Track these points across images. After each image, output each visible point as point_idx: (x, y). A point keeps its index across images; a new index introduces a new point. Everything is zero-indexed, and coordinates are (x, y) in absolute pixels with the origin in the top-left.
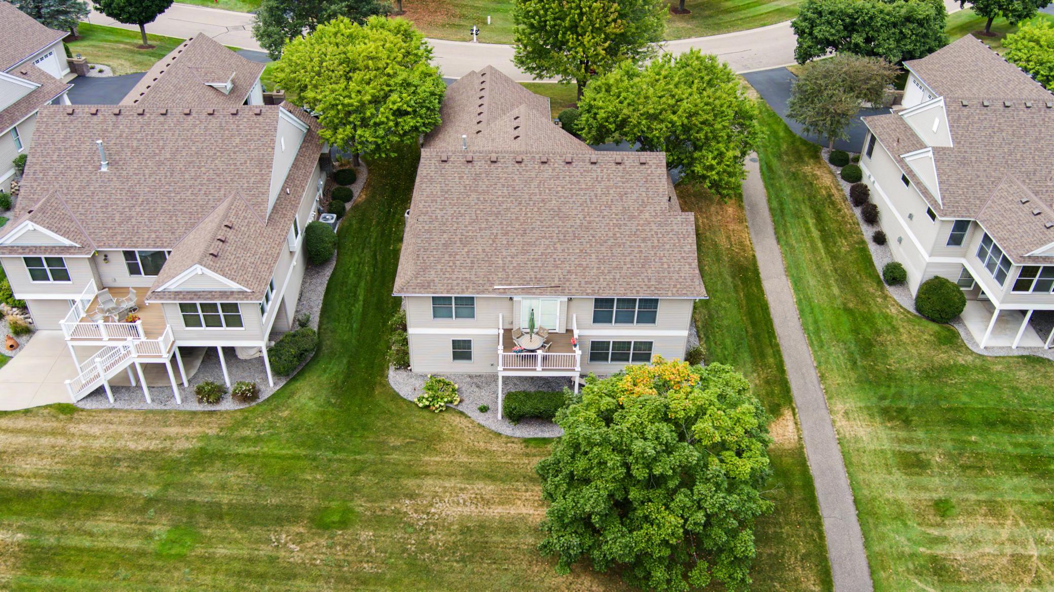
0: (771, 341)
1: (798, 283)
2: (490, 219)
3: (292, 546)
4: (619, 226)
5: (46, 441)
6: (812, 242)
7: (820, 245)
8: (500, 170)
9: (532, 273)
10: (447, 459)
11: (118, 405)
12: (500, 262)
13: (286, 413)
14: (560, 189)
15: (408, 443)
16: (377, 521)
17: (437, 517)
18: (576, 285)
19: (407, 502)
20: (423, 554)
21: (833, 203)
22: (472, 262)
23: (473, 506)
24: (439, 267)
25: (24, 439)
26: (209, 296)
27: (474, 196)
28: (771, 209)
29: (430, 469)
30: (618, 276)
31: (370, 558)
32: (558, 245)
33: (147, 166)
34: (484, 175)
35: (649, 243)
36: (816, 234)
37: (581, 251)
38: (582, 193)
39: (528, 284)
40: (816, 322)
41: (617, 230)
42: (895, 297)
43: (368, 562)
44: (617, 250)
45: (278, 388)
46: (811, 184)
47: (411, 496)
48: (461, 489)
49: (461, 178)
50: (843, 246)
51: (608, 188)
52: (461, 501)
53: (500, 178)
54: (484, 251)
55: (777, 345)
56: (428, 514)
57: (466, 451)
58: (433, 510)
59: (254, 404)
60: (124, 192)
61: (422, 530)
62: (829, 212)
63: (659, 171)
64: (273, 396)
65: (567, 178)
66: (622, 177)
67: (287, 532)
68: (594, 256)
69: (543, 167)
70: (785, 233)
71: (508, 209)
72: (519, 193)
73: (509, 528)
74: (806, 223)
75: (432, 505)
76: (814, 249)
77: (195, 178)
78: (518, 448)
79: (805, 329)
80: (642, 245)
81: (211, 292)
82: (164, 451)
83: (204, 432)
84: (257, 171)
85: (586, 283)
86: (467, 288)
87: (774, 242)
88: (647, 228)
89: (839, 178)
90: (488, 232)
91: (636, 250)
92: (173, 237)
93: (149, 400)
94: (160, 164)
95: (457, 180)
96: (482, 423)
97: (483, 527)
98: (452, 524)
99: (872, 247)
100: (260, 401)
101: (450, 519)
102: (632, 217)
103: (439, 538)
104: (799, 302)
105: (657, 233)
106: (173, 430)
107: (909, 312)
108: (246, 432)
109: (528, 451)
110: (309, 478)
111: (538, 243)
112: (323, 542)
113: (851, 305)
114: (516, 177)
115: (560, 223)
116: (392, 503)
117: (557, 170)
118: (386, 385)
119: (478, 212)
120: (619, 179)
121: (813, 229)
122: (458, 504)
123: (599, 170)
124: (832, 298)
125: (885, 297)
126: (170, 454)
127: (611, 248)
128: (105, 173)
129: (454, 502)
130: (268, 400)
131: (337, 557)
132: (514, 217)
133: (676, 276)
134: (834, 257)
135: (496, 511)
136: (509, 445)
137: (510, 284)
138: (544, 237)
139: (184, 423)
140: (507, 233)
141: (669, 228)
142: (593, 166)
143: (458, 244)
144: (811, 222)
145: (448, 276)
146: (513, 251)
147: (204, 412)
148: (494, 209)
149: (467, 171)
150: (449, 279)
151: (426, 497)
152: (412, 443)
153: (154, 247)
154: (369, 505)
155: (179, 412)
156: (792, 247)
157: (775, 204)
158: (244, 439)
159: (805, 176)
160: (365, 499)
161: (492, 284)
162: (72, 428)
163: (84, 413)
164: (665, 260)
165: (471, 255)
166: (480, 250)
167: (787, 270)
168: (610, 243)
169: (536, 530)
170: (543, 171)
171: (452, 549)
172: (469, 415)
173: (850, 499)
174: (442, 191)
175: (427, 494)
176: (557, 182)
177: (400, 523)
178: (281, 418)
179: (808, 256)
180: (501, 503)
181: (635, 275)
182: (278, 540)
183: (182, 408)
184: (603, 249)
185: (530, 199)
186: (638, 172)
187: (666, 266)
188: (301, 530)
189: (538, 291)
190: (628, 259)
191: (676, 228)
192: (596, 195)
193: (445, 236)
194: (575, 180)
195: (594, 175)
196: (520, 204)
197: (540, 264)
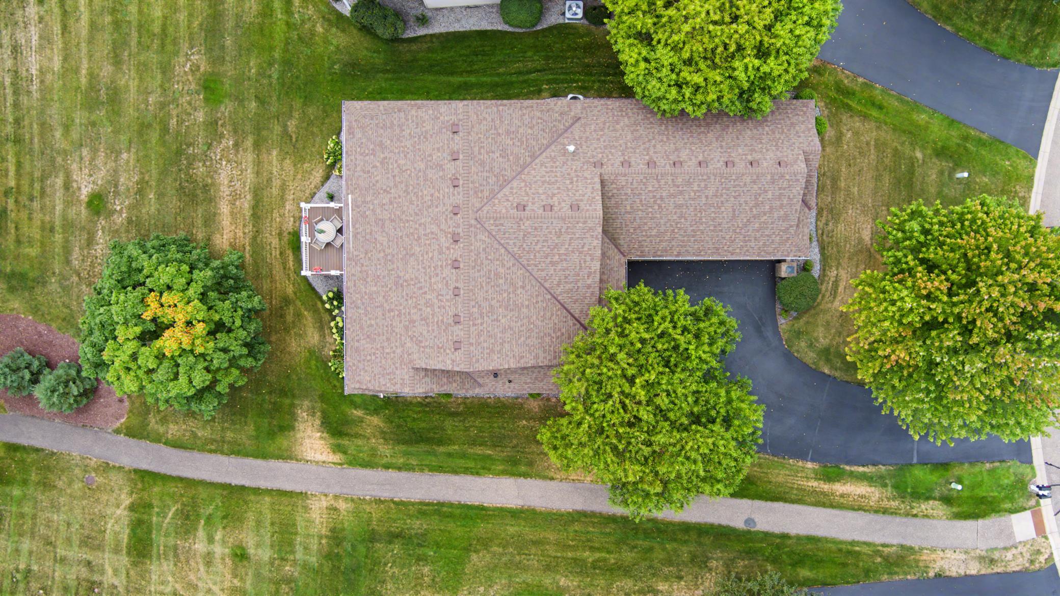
0: (427, 466)
1: (516, 514)
2: (403, 185)
3: (189, 65)
4: (399, 315)
6: (576, 549)
8: (446, 190)
9: (361, 229)
10: (275, 170)
12: (369, 199)
14: (430, 255)
15: (291, 137)
16: (213, 123)
17: (218, 166)
18: (353, 272)
19: (231, 143)
20: (186, 159)
23: (228, 193)
24: (364, 140)
27: (422, 166)
29: (264, 156)
30: (360, 311)
31: (180, 122)
34: (441, 174)
37: (378, 277)
38: (427, 278)
39: (353, 227)
40: (454, 517)
43: (177, 121)
46: (680, 578)
47: (236, 145)
48: (244, 183)
49: (439, 150)
51: (432, 306)
52: (234, 184)
53: (438, 191)
54: (377, 182)
55: (422, 470)
56: (221, 159)
57: (284, 184)
58: (224, 163)
61: (207, 156)
63: (449, 362)
64: (339, 14)
65: (440, 263)
66: (442, 321)
67: (200, 59)
68: (375, 289)
69: (451, 237)
70: (594, 525)
71: (411, 203)
72: (426, 213)
73: (210, 220)
74: (608, 552)
75: (228, 161)
76: (563, 547)
78: (289, 225)
79: (444, 504)
80: (384, 338)
86: (349, 170)
88: (398, 344)
90: (392, 184)
95: (437, 146)
96: (317, 196)
97: (211, 200)
98: (212, 178)
101: (216, 176)
102: (406, 328)
103: (200, 169)
104: (482, 508)
105: (394, 352)
109: (285, 234)
110: (251, 64)
111: (384, 234)
112: (193, 86)
113: (475, 558)
114: (440, 209)
115: (400, 256)
116: (229, 131)
117: (447, 252)
120: (441, 318)
121: (598, 555)
122: (231, 181)
123: (448, 297)
124: (485, 542)
127: (382, 306)
129: (233, 178)
131: (181, 99)
132: (405, 208)
133: (361, 365)
134: (549, 564)
135: (224, 208)
136: (292, 219)
137: (352, 210)
138: (389, 241)
140: (391, 203)
142: (453, 291)
143: (382, 156)
144: (609, 556)
145: (358, 150)
146: (378, 210)
148: (411, 188)
149: (445, 155)
151: (236, 155)
152: (291, 140)
154: (226, 114)
156: (568, 524)
159: (696, 575)
160: (233, 110)
161: (352, 193)
164: (373, 358)
165: (373, 170)
166: (377, 178)
167: (532, 510)
168: (385, 305)
169: (209, 239)
170: (446, 237)
171: (191, 179)
172: (326, 186)
173: (247, 483)
174: (426, 132)
175: (240, 157)
176: (436, 253)
177: (212, 139)
178: (315, 26)
179: (552, 538)
180: (232, 213)
181: (362, 328)
182: (193, 54)
184: (381, 298)
185: (420, 225)
186: (447, 340)
187: (369, 358)
188: (202, 69)
190: (373, 322)
191: (398, 372)
192: (425, 293)
193: (389, 142)
194: (438, 271)
195: (443, 292)
196: (417, 214)
197: (368, 237)
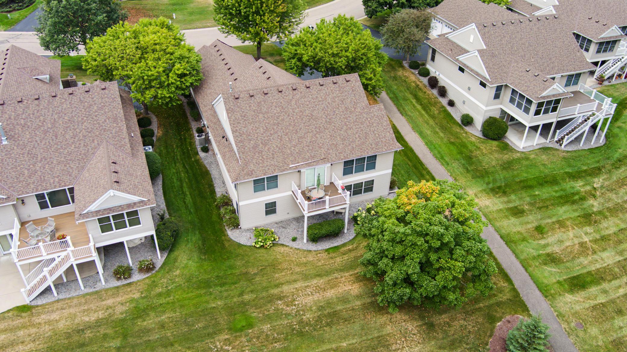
0: (423, 168)
1: (421, 134)
2: (275, 127)
3: (226, 348)
4: (346, 118)
5: (21, 333)
6: (419, 112)
7: (423, 112)
8: (271, 98)
9: (308, 154)
10: (289, 272)
11: (61, 297)
12: (289, 151)
13: (178, 272)
14: (308, 103)
15: (261, 269)
16: (268, 318)
17: (300, 306)
18: (334, 155)
19: (279, 302)
20: (304, 328)
21: (420, 89)
22: (273, 154)
23: (318, 294)
24: (254, 161)
25: (4, 336)
26: (120, 209)
27: (261, 116)
28: (390, 98)
29: (282, 281)
30: (354, 146)
31: (276, 340)
32: (317, 135)
33: (36, 135)
34: (263, 103)
35: (365, 125)
36: (419, 107)
37: (331, 136)
38: (321, 103)
39: (308, 160)
40: (439, 152)
41: (346, 120)
42: (470, 132)
43: (276, 342)
44: (350, 132)
45: (164, 259)
46: (405, 81)
47: (280, 299)
48: (306, 287)
49: (250, 106)
50: (435, 111)
51: (333, 98)
52: (310, 293)
53: (273, 103)
54: (277, 146)
55: (427, 169)
56: (295, 305)
57: (297, 265)
58: (296, 303)
59: (154, 272)
60: (26, 155)
61: (296, 315)
62: (420, 94)
63: (357, 84)
64: (164, 264)
65: (310, 96)
66: (339, 90)
67: (219, 340)
68: (338, 138)
69: (295, 92)
70: (404, 109)
71: (283, 120)
72: (286, 110)
73: (344, 300)
74: (412, 102)
75: (294, 300)
76: (422, 115)
77: (74, 137)
78: (325, 255)
79: (436, 157)
80: (362, 126)
81: (121, 206)
82: (110, 315)
83: (131, 297)
84: (115, 125)
85: (339, 153)
86: (275, 170)
87: (400, 115)
88: (361, 117)
89: (418, 76)
90: (276, 135)
91: (359, 130)
92: (71, 178)
93: (82, 288)
94: (45, 132)
95: (248, 108)
96: (297, 247)
97: (329, 303)
98: (311, 307)
99: (449, 108)
100: (157, 269)
101: (309, 305)
102: (351, 112)
103: (308, 316)
104: (426, 144)
105: (367, 118)
106: (110, 302)
107: (481, 138)
108: (159, 290)
109: (331, 256)
110: (214, 305)
111: (306, 136)
112: (244, 339)
113: (452, 140)
114: (281, 101)
115: (315, 123)
116: (271, 305)
117: (303, 93)
118: (230, 240)
119: (266, 125)
120: (338, 92)
121: (416, 105)
122: (309, 295)
123: (326, 89)
124: (442, 139)
125: (466, 133)
126: (116, 317)
127: (346, 131)
128: (6, 145)
129: (306, 295)
130: (162, 267)
131: (257, 346)
132: (288, 124)
133: (384, 140)
134: (433, 117)
135: (331, 294)
136: (319, 255)
137: (298, 163)
138: (308, 132)
139: (113, 296)
140: (287, 134)
141: (372, 115)
142: (322, 87)
143: (261, 146)
144: (414, 101)
145: (261, 165)
146: (294, 143)
147: (124, 285)
148: (275, 121)
149: (252, 102)
150: (262, 167)
151: (288, 296)
152: (264, 269)
153: (60, 187)
154: (258, 311)
155: (107, 290)
156: (410, 116)
157: (392, 95)
158: (160, 295)
159: (400, 78)
160: (254, 308)
161: (288, 165)
162: (36, 320)
163: (40, 308)
164: (376, 132)
165: (271, 151)
166: (275, 147)
167: (413, 128)
168: (344, 129)
169: (357, 296)
170: (295, 94)
171: (319, 319)
172: (287, 244)
173: (498, 237)
174: (241, 116)
175: (288, 294)
176: (306, 100)
177: (282, 315)
178: (176, 276)
179: (421, 119)
180: (332, 288)
181: (363, 143)
182: (216, 347)
183: (107, 287)
184: (342, 132)
185: (294, 112)
186: (347, 86)
187: (377, 135)
188: (227, 337)
189: (315, 163)
190: (357, 136)
191: (376, 114)
192: (329, 103)
193: (252, 142)
194: (315, 97)
195: (324, 92)
196: (289, 115)
197: (311, 148)
